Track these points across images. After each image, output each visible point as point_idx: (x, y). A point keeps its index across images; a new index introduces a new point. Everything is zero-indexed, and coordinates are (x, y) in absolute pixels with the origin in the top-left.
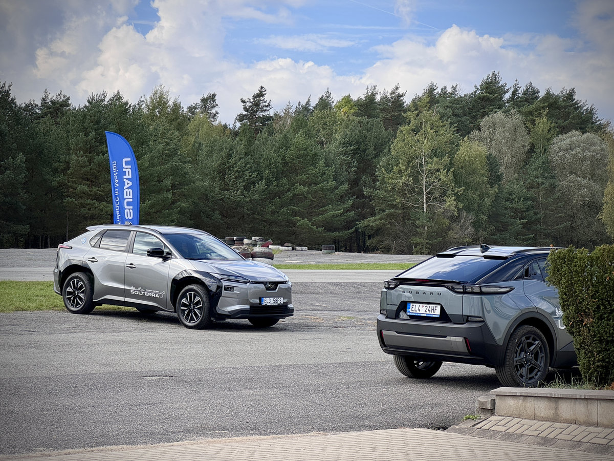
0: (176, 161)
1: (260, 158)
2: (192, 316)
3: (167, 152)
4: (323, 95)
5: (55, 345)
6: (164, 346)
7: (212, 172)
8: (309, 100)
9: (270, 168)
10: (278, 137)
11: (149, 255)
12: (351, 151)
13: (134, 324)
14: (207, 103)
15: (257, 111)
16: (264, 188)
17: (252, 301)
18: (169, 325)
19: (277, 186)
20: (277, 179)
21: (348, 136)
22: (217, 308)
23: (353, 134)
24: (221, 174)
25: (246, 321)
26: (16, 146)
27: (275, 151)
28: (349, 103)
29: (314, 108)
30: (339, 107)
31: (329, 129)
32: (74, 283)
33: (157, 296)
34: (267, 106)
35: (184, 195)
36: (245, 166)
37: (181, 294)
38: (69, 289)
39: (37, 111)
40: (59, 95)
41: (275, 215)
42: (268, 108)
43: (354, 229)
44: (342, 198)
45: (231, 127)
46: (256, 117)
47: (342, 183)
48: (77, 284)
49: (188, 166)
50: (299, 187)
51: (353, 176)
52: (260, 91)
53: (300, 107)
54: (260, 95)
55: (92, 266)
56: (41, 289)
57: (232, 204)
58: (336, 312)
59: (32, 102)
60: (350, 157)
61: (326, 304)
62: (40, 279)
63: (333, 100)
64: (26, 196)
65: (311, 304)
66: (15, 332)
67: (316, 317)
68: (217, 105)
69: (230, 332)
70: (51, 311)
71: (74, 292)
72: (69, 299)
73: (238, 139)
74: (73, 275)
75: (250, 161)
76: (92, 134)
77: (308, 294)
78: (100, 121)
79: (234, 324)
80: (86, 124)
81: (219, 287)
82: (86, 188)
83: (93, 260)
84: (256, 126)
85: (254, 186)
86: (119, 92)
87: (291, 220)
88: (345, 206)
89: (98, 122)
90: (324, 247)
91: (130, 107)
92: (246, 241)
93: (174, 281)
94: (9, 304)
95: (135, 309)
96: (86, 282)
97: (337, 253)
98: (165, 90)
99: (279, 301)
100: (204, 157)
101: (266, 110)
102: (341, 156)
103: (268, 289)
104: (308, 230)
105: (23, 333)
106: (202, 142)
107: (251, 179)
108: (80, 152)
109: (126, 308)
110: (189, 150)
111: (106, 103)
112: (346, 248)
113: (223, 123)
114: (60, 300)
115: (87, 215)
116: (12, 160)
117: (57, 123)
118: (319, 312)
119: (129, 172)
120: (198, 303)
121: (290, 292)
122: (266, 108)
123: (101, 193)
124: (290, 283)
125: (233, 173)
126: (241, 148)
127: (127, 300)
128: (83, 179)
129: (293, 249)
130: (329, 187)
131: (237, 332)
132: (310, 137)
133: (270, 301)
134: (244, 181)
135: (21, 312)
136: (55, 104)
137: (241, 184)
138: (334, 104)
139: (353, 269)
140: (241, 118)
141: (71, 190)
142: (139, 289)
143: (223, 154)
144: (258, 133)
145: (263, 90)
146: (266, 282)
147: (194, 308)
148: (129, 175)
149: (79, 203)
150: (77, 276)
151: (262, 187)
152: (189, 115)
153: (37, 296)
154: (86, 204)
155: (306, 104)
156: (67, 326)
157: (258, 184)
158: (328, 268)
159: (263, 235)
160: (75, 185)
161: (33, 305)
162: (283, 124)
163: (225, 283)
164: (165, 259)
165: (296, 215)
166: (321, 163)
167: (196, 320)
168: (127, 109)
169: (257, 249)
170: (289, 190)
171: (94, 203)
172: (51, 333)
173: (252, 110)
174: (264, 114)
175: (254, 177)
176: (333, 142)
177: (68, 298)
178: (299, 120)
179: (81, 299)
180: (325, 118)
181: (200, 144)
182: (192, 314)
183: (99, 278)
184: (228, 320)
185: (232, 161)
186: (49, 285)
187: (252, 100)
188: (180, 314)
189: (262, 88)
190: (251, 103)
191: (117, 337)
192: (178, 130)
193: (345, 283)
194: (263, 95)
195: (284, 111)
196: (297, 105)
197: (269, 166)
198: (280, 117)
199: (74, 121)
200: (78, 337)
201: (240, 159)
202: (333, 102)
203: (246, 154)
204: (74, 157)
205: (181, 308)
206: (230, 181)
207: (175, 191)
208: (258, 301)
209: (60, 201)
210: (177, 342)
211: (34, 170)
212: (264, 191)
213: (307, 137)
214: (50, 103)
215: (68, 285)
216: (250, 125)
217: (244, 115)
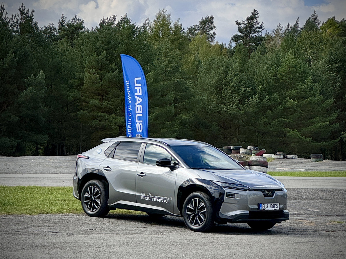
0: (177, 78)
1: (254, 75)
2: (196, 220)
3: (169, 69)
4: (310, 18)
5: (76, 245)
6: (172, 247)
7: (210, 88)
8: (297, 22)
9: (263, 84)
10: (270, 56)
11: (158, 165)
12: (336, 68)
13: (145, 226)
14: (206, 25)
15: (251, 32)
16: (257, 101)
17: (251, 207)
18: (176, 228)
19: (269, 99)
20: (270, 94)
21: (333, 55)
22: (219, 213)
23: (338, 53)
24: (218, 89)
25: (245, 225)
26: (38, 65)
27: (267, 68)
28: (334, 25)
29: (302, 29)
30: (325, 29)
31: (315, 48)
32: (90, 189)
33: (165, 201)
34: (259, 28)
35: (185, 109)
36: (240, 82)
37: (186, 200)
38: (87, 195)
39: (55, 33)
40: (74, 19)
41: (267, 126)
42: (261, 30)
43: (339, 139)
44: (328, 111)
45: (227, 46)
46: (249, 38)
47: (328, 97)
48: (94, 190)
49: (189, 82)
50: (289, 101)
51: (338, 91)
52: (253, 14)
53: (289, 28)
54: (254, 17)
55: (106, 174)
56: (61, 194)
57: (228, 116)
58: (326, 217)
59: (51, 26)
60: (335, 74)
61: (317, 209)
62: (61, 185)
63: (319, 22)
64: (46, 109)
65: (303, 209)
66: (40, 233)
67: (308, 221)
68: (215, 27)
69: (231, 235)
70: (71, 214)
71: (91, 197)
72: (87, 203)
73: (233, 58)
74: (90, 182)
75: (244, 77)
76: (103, 54)
77: (300, 199)
78: (110, 42)
79: (235, 227)
80: (98, 45)
81: (222, 194)
82: (97, 102)
83: (108, 169)
84: (249, 46)
85: (249, 100)
86: (126, 16)
87: (282, 131)
88: (331, 118)
89: (108, 43)
90: (313, 155)
91: (137, 29)
92: (241, 150)
93: (181, 188)
94: (34, 207)
95: (144, 213)
96: (101, 189)
97: (324, 161)
98: (167, 14)
99: (276, 207)
100: (203, 74)
101: (259, 32)
102: (327, 73)
103: (265, 196)
104: (297, 140)
105: (48, 234)
106: (202, 60)
107: (246, 93)
108: (92, 70)
109: (137, 212)
110: (189, 68)
111: (115, 26)
112: (331, 156)
113: (220, 43)
114: (78, 205)
115: (98, 126)
116: (34, 77)
117: (73, 45)
118: (311, 217)
119: (139, 89)
120: (202, 208)
121: (286, 198)
122: (259, 29)
123: (111, 106)
124: (285, 191)
125: (229, 88)
126: (236, 66)
127: (138, 205)
128: (95, 94)
129: (285, 157)
130: (316, 101)
131: (237, 235)
132: (299, 56)
133: (267, 207)
134: (239, 95)
135: (45, 215)
136: (71, 27)
137: (236, 98)
138: (320, 25)
139: (340, 176)
140: (236, 38)
141: (84, 103)
142: (148, 195)
143: (220, 71)
144: (252, 52)
145: (256, 13)
146: (264, 190)
147: (198, 212)
148: (139, 92)
149: (91, 115)
150: (94, 183)
151: (255, 101)
152: (190, 36)
153: (58, 200)
154: (98, 116)
155: (295, 26)
156: (85, 228)
157: (252, 98)
158: (317, 176)
159: (256, 144)
160: (88, 99)
161: (55, 209)
162: (274, 44)
163: (226, 191)
164: (173, 168)
165: (286, 126)
166: (309, 79)
167: (200, 224)
168: (134, 31)
169: (253, 158)
170: (280, 104)
171: (105, 116)
172: (71, 234)
173: (246, 31)
174: (256, 35)
175: (248, 92)
176: (319, 60)
177: (85, 203)
178: (288, 40)
179: (97, 203)
180: (311, 38)
181: (199, 62)
182: (196, 219)
183: (113, 185)
184: (229, 224)
185: (228, 77)
186: (69, 190)
187: (246, 22)
188: (186, 218)
189: (255, 11)
190: (245, 24)
191: (129, 238)
192: (180, 49)
193: (334, 189)
194: (256, 18)
195: (275, 32)
196: (287, 26)
197: (262, 82)
198: (271, 38)
199: (87, 42)
200: (95, 238)
201: (236, 75)
202: (319, 24)
203: (241, 71)
204: (87, 74)
205: (187, 213)
206: (226, 96)
207: (177, 104)
208: (256, 207)
209: (74, 114)
210: (184, 244)
211: (53, 86)
212: (257, 105)
213: (296, 56)
214: (66, 26)
215: (86, 191)
216: (244, 45)
217: (239, 36)
